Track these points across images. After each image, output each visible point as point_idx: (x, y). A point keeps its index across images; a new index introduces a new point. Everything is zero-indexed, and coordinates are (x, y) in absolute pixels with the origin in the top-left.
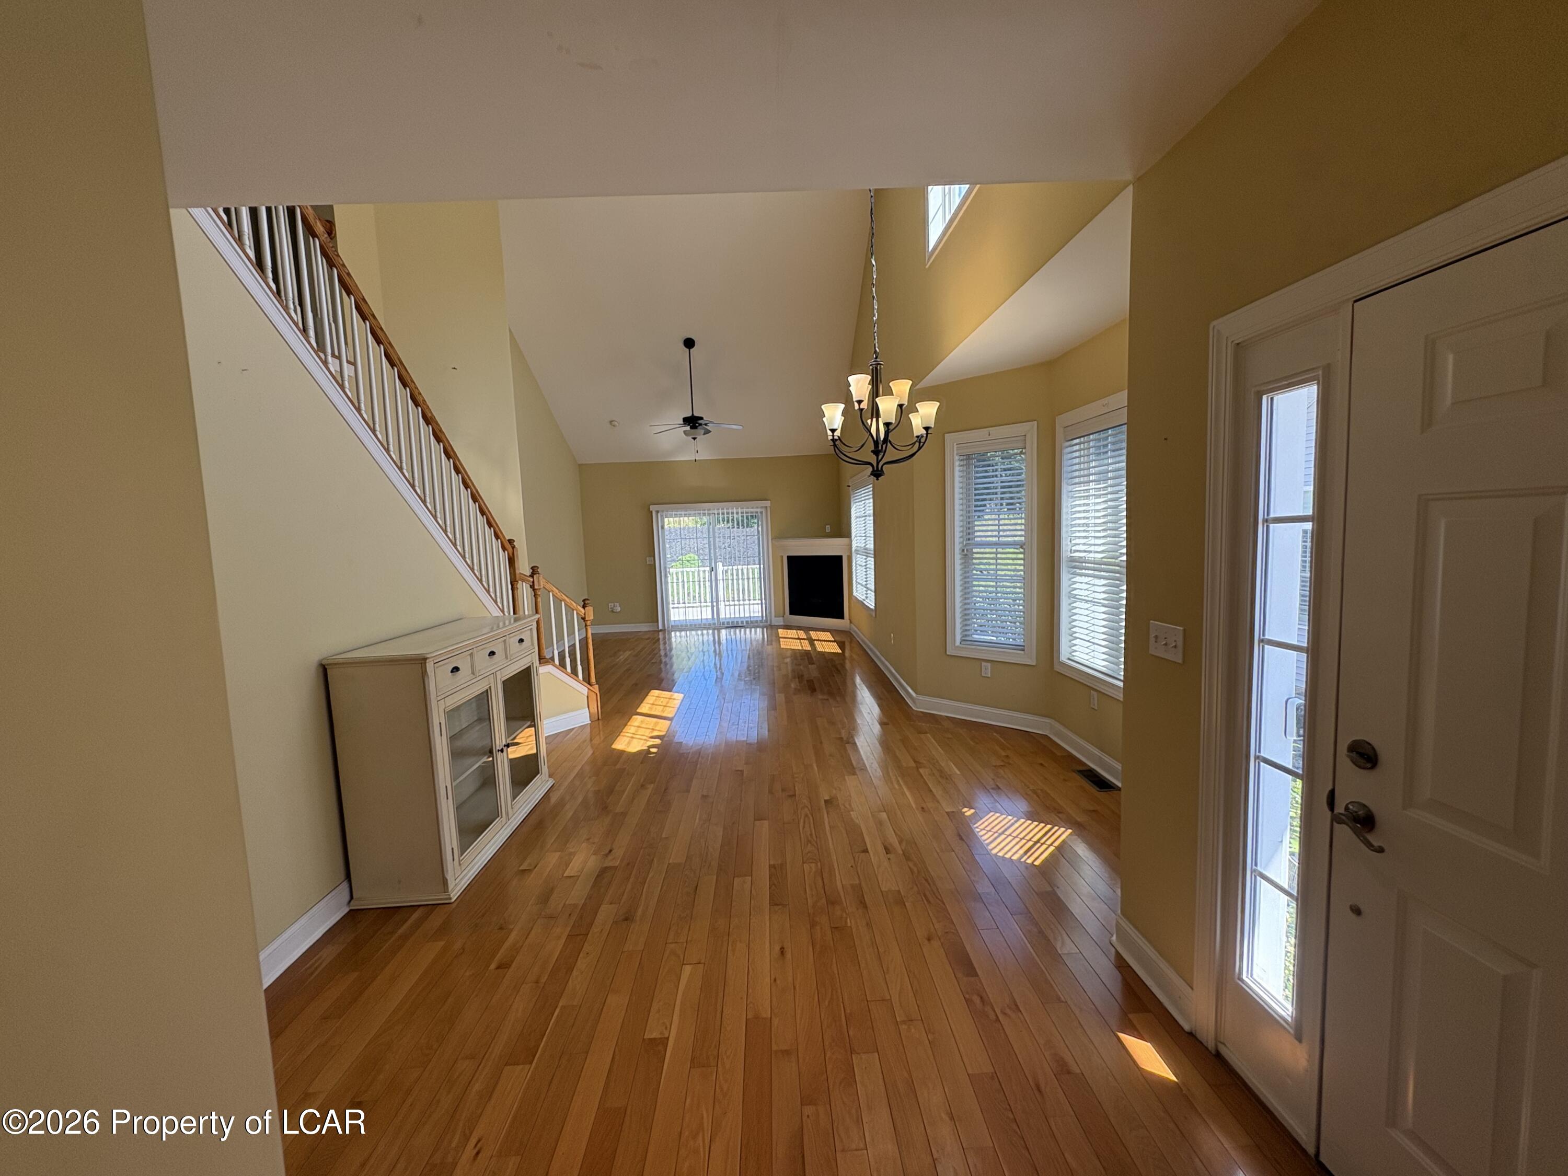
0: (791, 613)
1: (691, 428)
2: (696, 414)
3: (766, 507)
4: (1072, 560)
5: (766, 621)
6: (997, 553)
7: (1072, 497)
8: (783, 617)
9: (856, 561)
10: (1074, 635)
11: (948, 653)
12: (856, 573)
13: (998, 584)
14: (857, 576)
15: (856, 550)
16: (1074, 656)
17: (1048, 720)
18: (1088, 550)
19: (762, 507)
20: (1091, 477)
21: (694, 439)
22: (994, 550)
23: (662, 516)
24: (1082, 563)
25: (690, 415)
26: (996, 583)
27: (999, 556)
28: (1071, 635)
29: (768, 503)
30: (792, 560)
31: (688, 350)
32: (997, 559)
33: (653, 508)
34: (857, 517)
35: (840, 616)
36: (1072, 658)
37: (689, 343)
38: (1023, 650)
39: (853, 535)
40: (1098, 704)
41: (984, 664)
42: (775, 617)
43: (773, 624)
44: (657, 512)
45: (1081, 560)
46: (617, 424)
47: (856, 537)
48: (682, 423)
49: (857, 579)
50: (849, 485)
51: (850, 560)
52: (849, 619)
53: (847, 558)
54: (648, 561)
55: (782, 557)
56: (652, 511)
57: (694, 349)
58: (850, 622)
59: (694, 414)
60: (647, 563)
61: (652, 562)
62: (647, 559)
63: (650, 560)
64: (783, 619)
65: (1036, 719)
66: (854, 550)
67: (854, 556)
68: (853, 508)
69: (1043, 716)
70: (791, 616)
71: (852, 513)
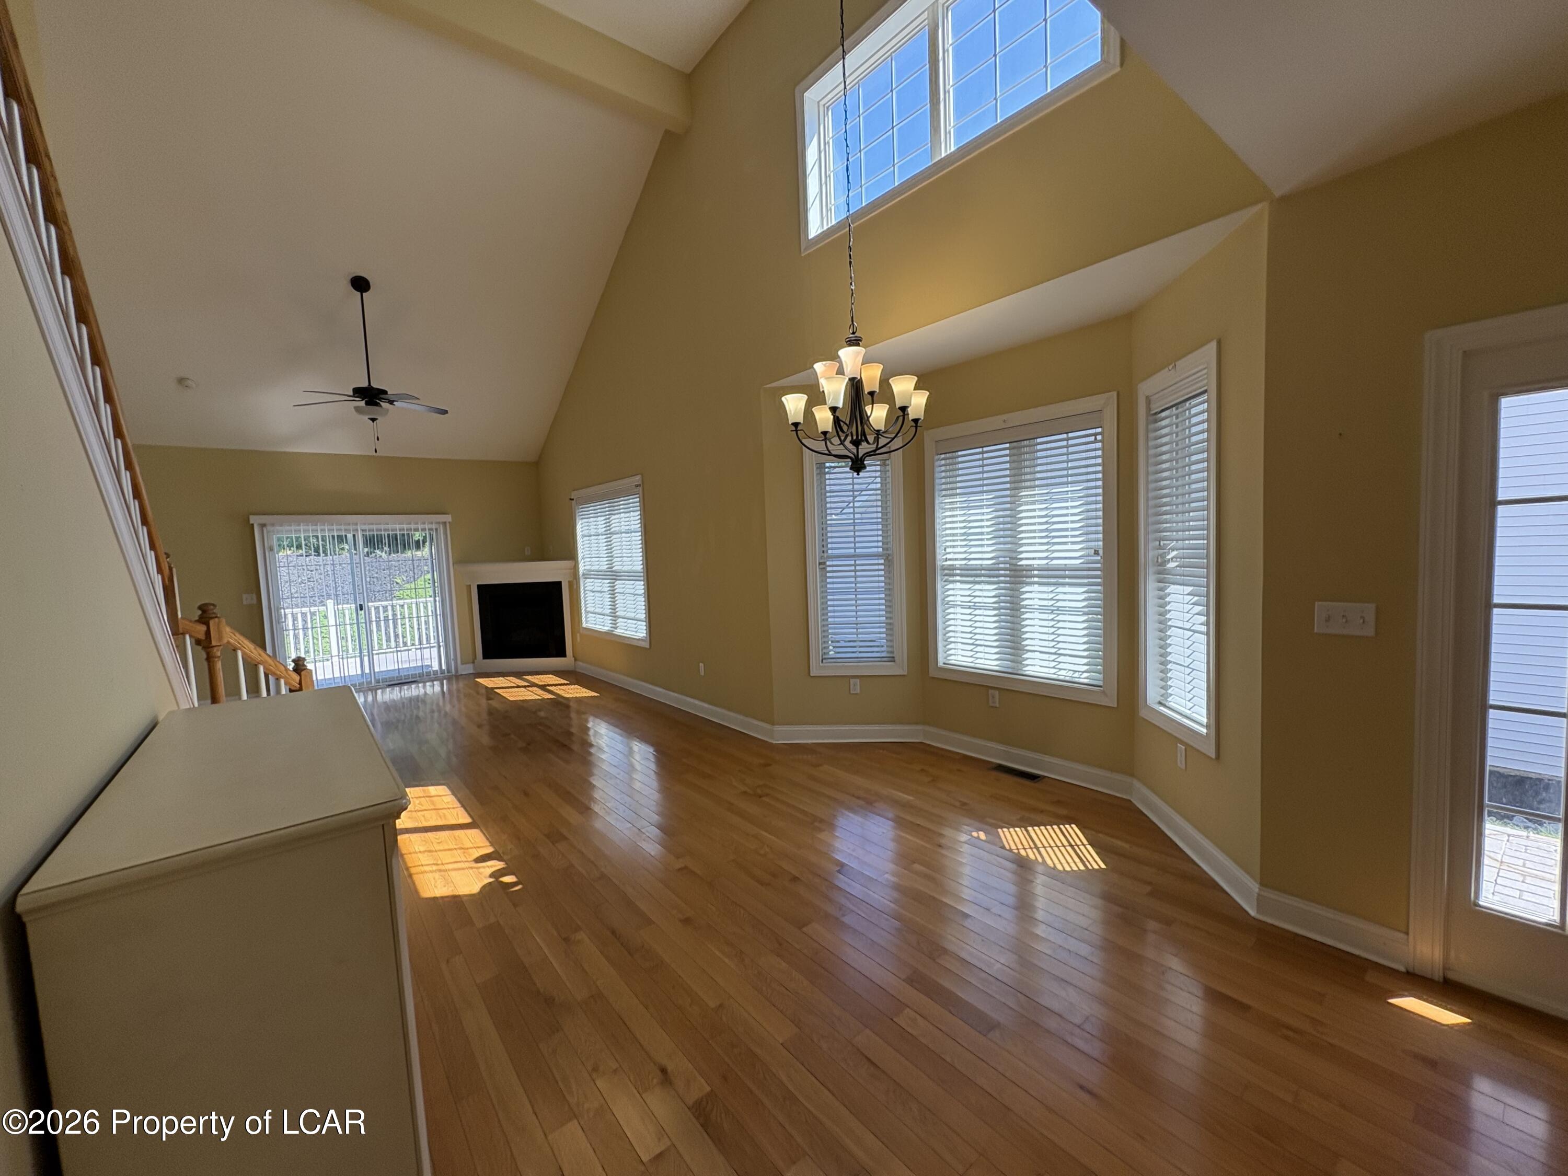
0: (486, 656)
1: (367, 404)
2: (375, 385)
3: (445, 523)
4: (944, 568)
5: (449, 671)
6: (855, 565)
7: (943, 509)
8: (473, 662)
9: (585, 588)
10: (949, 640)
11: (811, 675)
12: (585, 601)
13: (858, 596)
14: (586, 605)
15: (584, 574)
16: (950, 660)
17: (919, 727)
18: (968, 557)
19: (439, 523)
20: (958, 490)
21: (373, 420)
22: (853, 562)
23: (268, 532)
24: (953, 570)
25: (365, 384)
26: (856, 595)
27: (858, 568)
28: (946, 641)
29: (448, 518)
30: (484, 590)
31: (359, 294)
32: (855, 571)
33: (254, 520)
34: (584, 536)
35: (562, 653)
36: (947, 662)
37: (360, 284)
38: (894, 661)
39: (580, 556)
40: (999, 702)
41: (852, 681)
42: (462, 663)
43: (460, 673)
44: (263, 526)
45: (952, 568)
46: (194, 385)
47: (583, 558)
48: (351, 393)
49: (586, 608)
50: (572, 498)
51: (575, 587)
52: (573, 656)
53: (570, 584)
54: (247, 599)
55: (470, 585)
56: (253, 525)
57: (368, 293)
58: (575, 660)
59: (372, 384)
60: (245, 603)
61: (255, 602)
62: (244, 596)
63: (252, 599)
64: (471, 666)
65: (908, 727)
66: (581, 574)
67: (582, 581)
68: (580, 525)
69: (915, 724)
70: (485, 660)
71: (578, 531)
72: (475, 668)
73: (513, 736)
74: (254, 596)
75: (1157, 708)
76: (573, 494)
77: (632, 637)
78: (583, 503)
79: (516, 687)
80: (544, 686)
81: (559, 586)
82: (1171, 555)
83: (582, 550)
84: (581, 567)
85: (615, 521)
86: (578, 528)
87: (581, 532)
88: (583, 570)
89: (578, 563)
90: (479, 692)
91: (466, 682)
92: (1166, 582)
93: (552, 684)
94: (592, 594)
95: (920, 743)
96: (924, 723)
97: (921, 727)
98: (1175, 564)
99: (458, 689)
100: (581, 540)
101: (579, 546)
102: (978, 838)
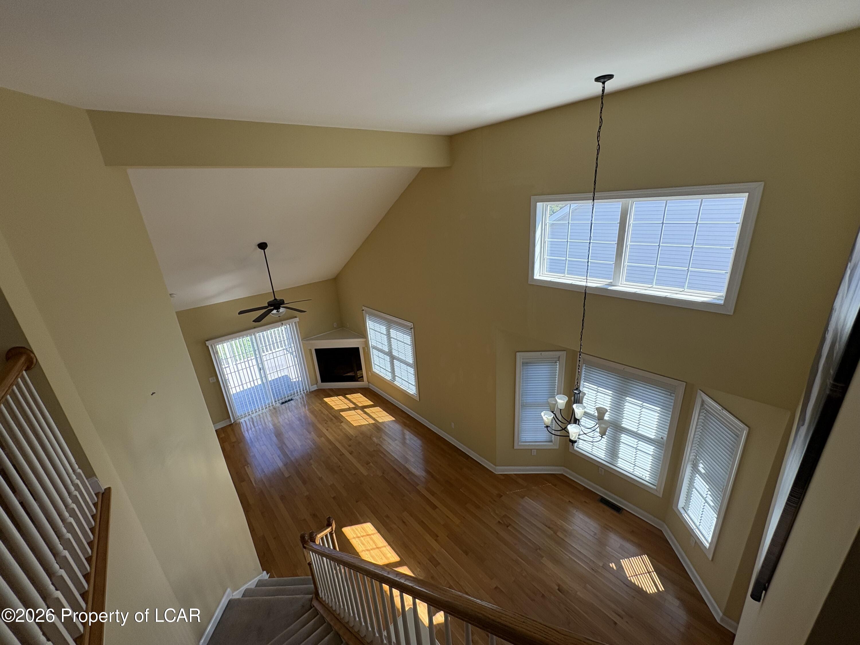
0: (322, 381)
1: (275, 309)
3: (295, 322)
5: (306, 390)
8: (317, 384)
9: (373, 353)
15: (373, 347)
19: (292, 322)
23: (215, 347)
29: (297, 320)
30: (319, 351)
31: (263, 251)
33: (208, 343)
34: (371, 329)
37: (263, 246)
42: (311, 386)
43: (311, 390)
44: (212, 345)
47: (371, 339)
49: (374, 362)
50: (363, 309)
51: (367, 350)
52: (368, 381)
53: (363, 348)
54: (211, 380)
55: (311, 349)
56: (208, 346)
57: (268, 248)
58: (369, 383)
59: (276, 298)
60: (211, 382)
61: (215, 380)
62: (210, 379)
63: (214, 379)
64: (316, 385)
65: (556, 468)
66: (370, 346)
67: (371, 349)
68: (369, 323)
69: (560, 466)
70: (323, 383)
71: (368, 326)
72: (318, 387)
73: (371, 464)
74: (215, 378)
75: (682, 511)
76: (364, 308)
77: (407, 391)
78: (371, 314)
79: (349, 409)
80: (363, 408)
81: (358, 349)
82: (701, 465)
83: (370, 335)
84: (370, 342)
85: (393, 333)
86: (367, 324)
87: (369, 326)
88: (372, 345)
89: (368, 340)
90: (333, 415)
91: (320, 402)
92: (697, 473)
93: (365, 405)
94: (378, 357)
95: (562, 475)
96: (564, 466)
97: (562, 467)
98: (703, 471)
99: (320, 410)
100: (369, 330)
101: (369, 333)
102: (613, 568)
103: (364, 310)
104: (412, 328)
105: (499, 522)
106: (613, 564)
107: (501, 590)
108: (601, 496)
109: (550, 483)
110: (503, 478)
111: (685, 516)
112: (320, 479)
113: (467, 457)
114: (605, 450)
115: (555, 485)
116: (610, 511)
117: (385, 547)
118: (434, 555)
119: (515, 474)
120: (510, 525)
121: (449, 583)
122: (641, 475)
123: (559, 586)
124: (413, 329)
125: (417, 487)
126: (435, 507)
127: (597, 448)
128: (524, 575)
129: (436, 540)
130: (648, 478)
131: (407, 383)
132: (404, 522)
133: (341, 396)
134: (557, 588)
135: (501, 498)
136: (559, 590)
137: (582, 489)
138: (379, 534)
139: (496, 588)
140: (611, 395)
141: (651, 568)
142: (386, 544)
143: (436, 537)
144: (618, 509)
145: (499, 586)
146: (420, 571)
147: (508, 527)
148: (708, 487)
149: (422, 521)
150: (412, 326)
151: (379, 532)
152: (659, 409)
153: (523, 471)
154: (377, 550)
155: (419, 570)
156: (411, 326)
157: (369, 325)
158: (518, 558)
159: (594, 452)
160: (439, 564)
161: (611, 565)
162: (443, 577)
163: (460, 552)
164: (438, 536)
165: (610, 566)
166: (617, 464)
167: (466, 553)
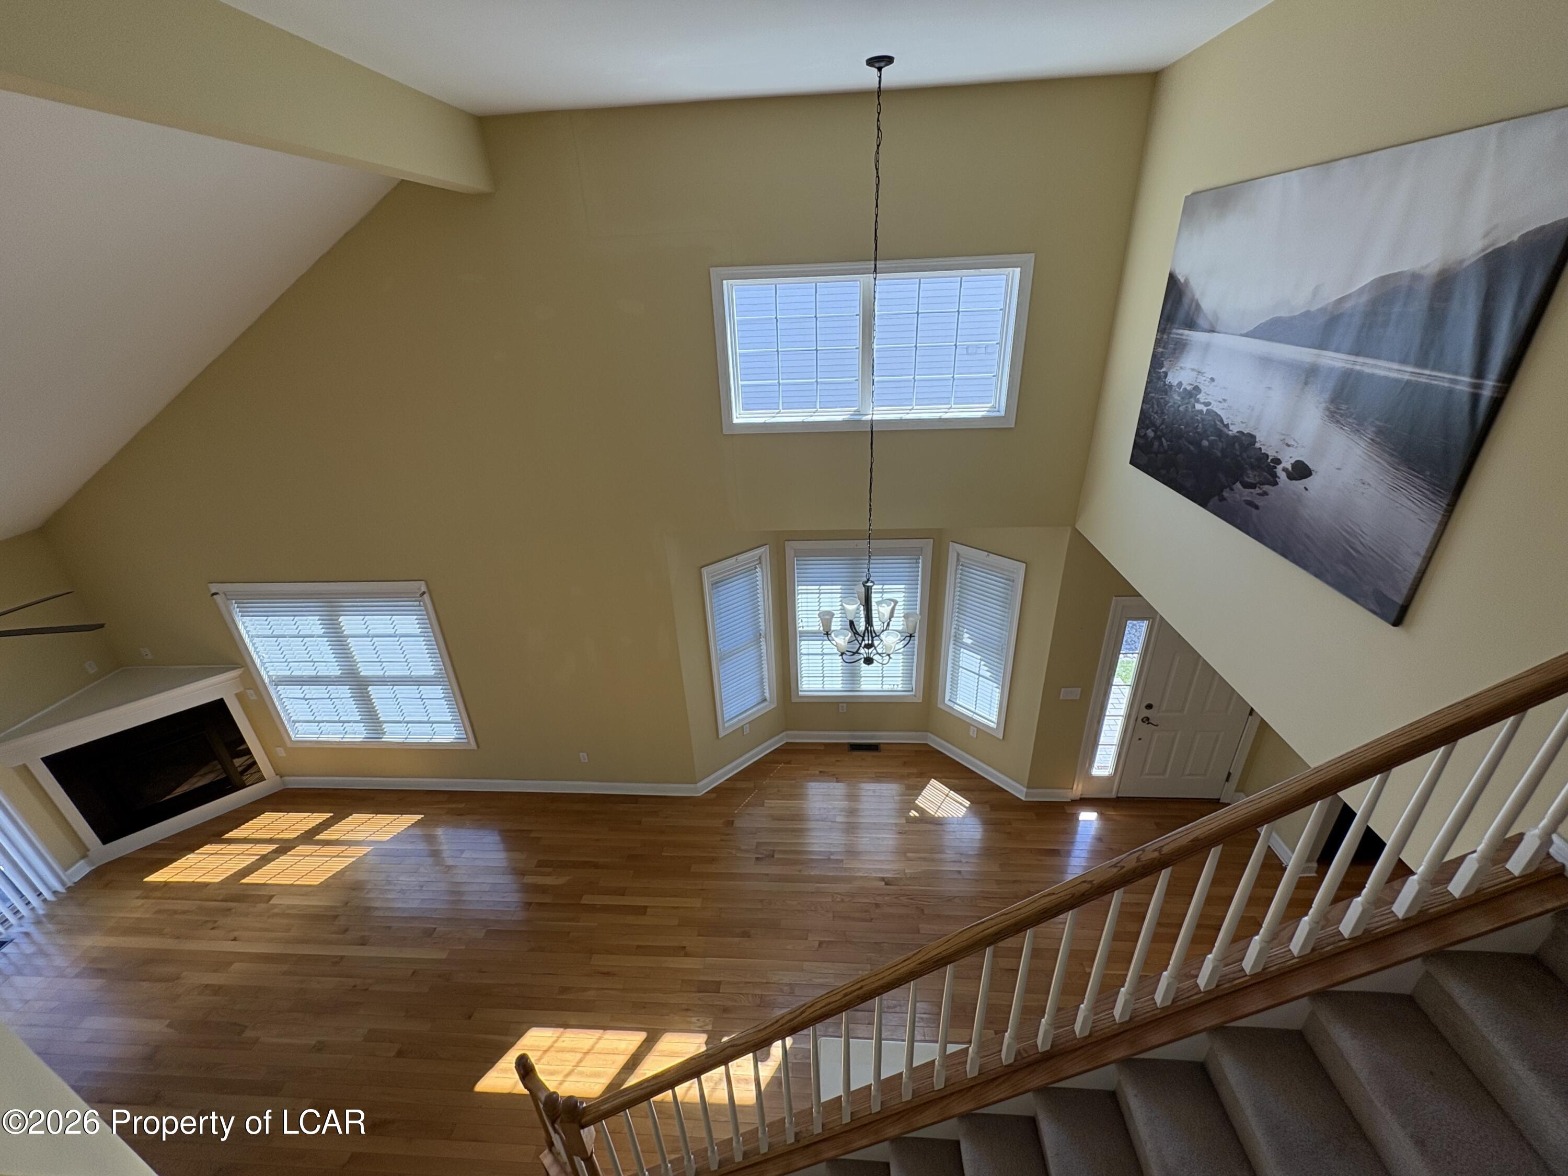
8: (88, 856)
11: (720, 737)
15: (273, 681)
34: (259, 636)
38: (767, 701)
40: (847, 709)
41: (744, 728)
42: (66, 868)
43: (71, 883)
47: (266, 662)
50: (216, 591)
52: (277, 774)
55: (26, 765)
58: (282, 776)
64: (86, 860)
65: (777, 738)
66: (267, 681)
67: (271, 689)
68: (243, 623)
69: (781, 733)
70: (108, 845)
71: (243, 631)
72: (101, 860)
75: (951, 704)
76: (214, 588)
77: (433, 741)
78: (242, 598)
79: (265, 860)
80: (309, 837)
81: (220, 704)
82: (966, 635)
83: (257, 653)
84: (263, 672)
85: (350, 623)
86: (241, 627)
87: (248, 632)
88: (269, 676)
89: (257, 670)
90: (220, 898)
91: (138, 893)
92: (961, 647)
93: (307, 828)
94: (303, 701)
95: (787, 744)
96: (786, 730)
97: (784, 733)
98: (969, 642)
99: (159, 912)
100: (251, 641)
101: (251, 649)
102: (915, 816)
103: (216, 594)
104: (424, 593)
105: (757, 859)
106: (913, 811)
107: (829, 941)
108: (848, 743)
109: (781, 764)
110: (714, 795)
111: (956, 707)
112: (320, 1048)
113: (634, 799)
114: (841, 675)
115: (789, 763)
116: (868, 755)
117: (600, 1039)
118: (702, 978)
119: (726, 780)
120: (774, 851)
121: (756, 995)
122: (892, 686)
123: (883, 879)
124: (426, 597)
125: (582, 902)
126: (642, 910)
127: (830, 679)
128: (838, 900)
129: (686, 955)
130: (900, 686)
131: (428, 725)
132: (607, 974)
133: (208, 846)
134: (883, 883)
135: (734, 825)
136: (886, 884)
137: (822, 748)
138: (568, 1030)
139: (821, 943)
140: (840, 591)
141: (946, 790)
142: (597, 1033)
143: (682, 951)
144: (874, 748)
145: (822, 939)
146: (698, 1020)
147: (773, 856)
148: (979, 657)
149: (638, 947)
150: (423, 589)
151: (566, 1026)
152: (903, 586)
153: (736, 768)
154: (589, 1057)
155: (694, 1019)
156: (419, 589)
157: (246, 628)
158: (818, 885)
159: (827, 687)
160: (720, 983)
161: (911, 814)
162: (741, 996)
163: (737, 940)
164: (685, 947)
165: (910, 816)
166: (859, 687)
167: (745, 935)
